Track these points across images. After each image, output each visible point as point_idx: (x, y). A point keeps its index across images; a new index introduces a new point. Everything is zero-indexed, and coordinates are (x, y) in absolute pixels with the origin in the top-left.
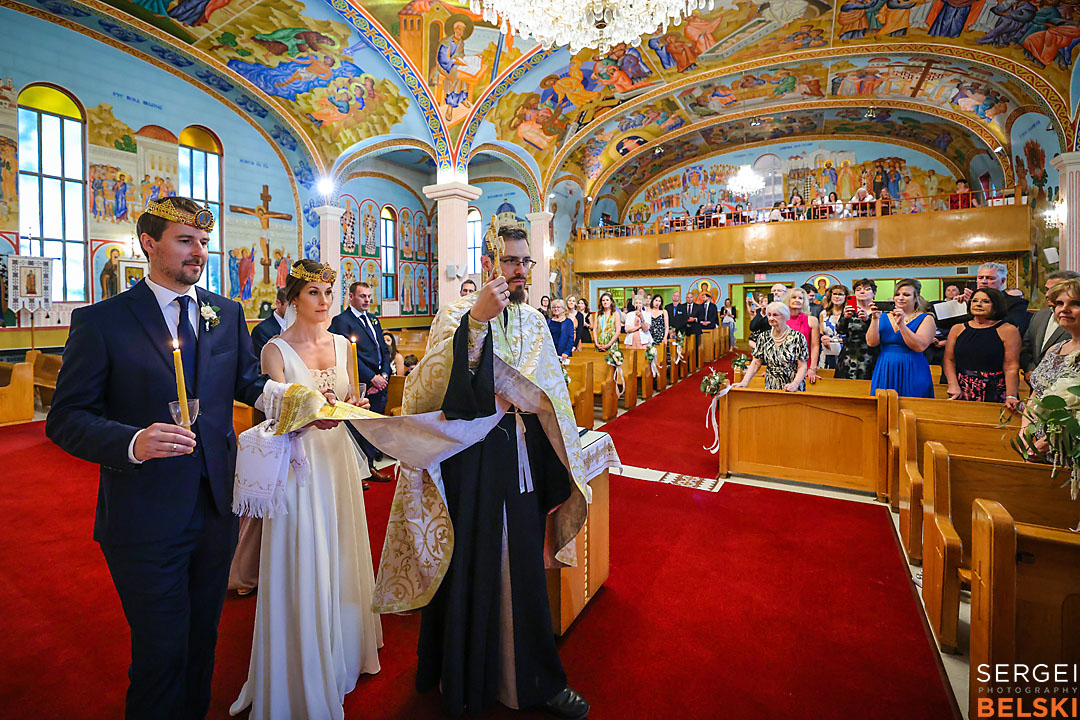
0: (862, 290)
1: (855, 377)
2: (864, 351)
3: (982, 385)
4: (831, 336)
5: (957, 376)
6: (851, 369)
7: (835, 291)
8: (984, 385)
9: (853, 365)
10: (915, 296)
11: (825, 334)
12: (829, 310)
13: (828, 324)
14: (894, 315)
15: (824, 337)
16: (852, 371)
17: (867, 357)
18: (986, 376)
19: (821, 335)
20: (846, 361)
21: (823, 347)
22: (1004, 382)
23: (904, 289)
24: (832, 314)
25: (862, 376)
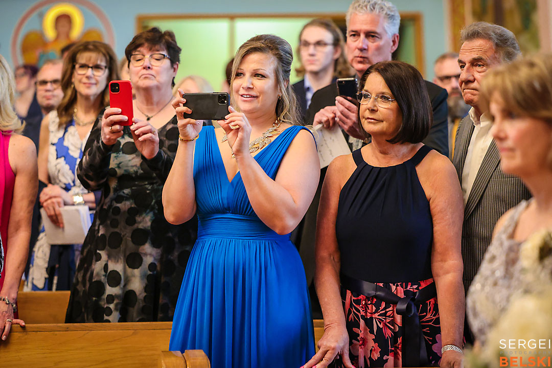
0: (147, 60)
1: (115, 315)
2: (140, 237)
3: (393, 322)
4: (67, 188)
5: (343, 296)
6: (110, 290)
7: (83, 58)
8: (399, 318)
9: (114, 278)
10: (277, 82)
11: (51, 180)
12: (66, 111)
13: (62, 152)
14: (228, 130)
15: (49, 190)
16: (111, 298)
17: (150, 253)
18: (401, 295)
19: (42, 185)
20: (98, 267)
21: (46, 223)
22: (436, 309)
23: (255, 61)
24: (70, 123)
25: (134, 311)
